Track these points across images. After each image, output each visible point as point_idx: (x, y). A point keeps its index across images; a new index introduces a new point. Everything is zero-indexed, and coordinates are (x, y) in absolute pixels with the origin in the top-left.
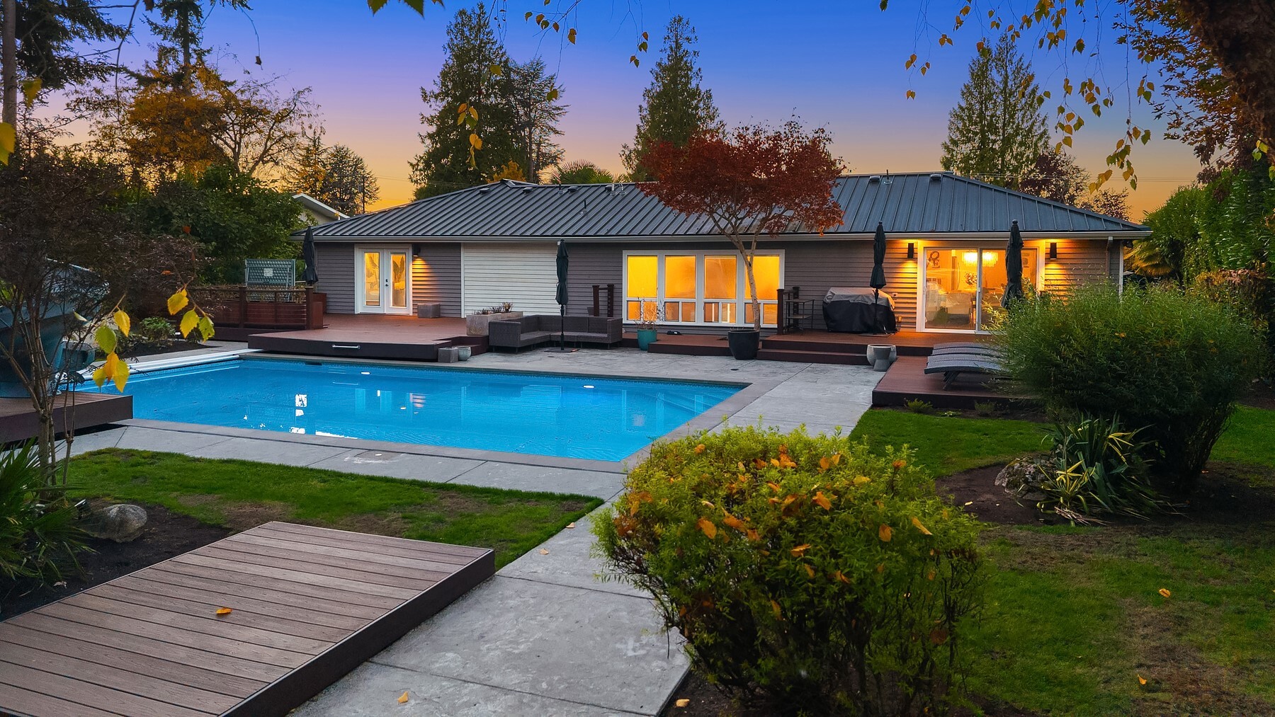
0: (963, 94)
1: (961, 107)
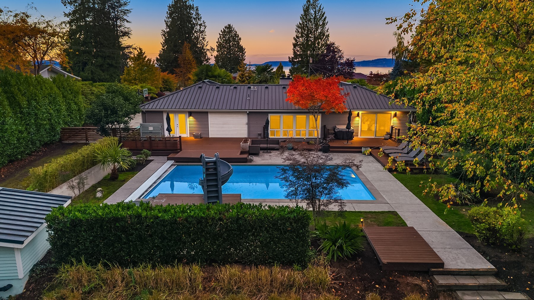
0: (301, 18)
1: (300, 23)
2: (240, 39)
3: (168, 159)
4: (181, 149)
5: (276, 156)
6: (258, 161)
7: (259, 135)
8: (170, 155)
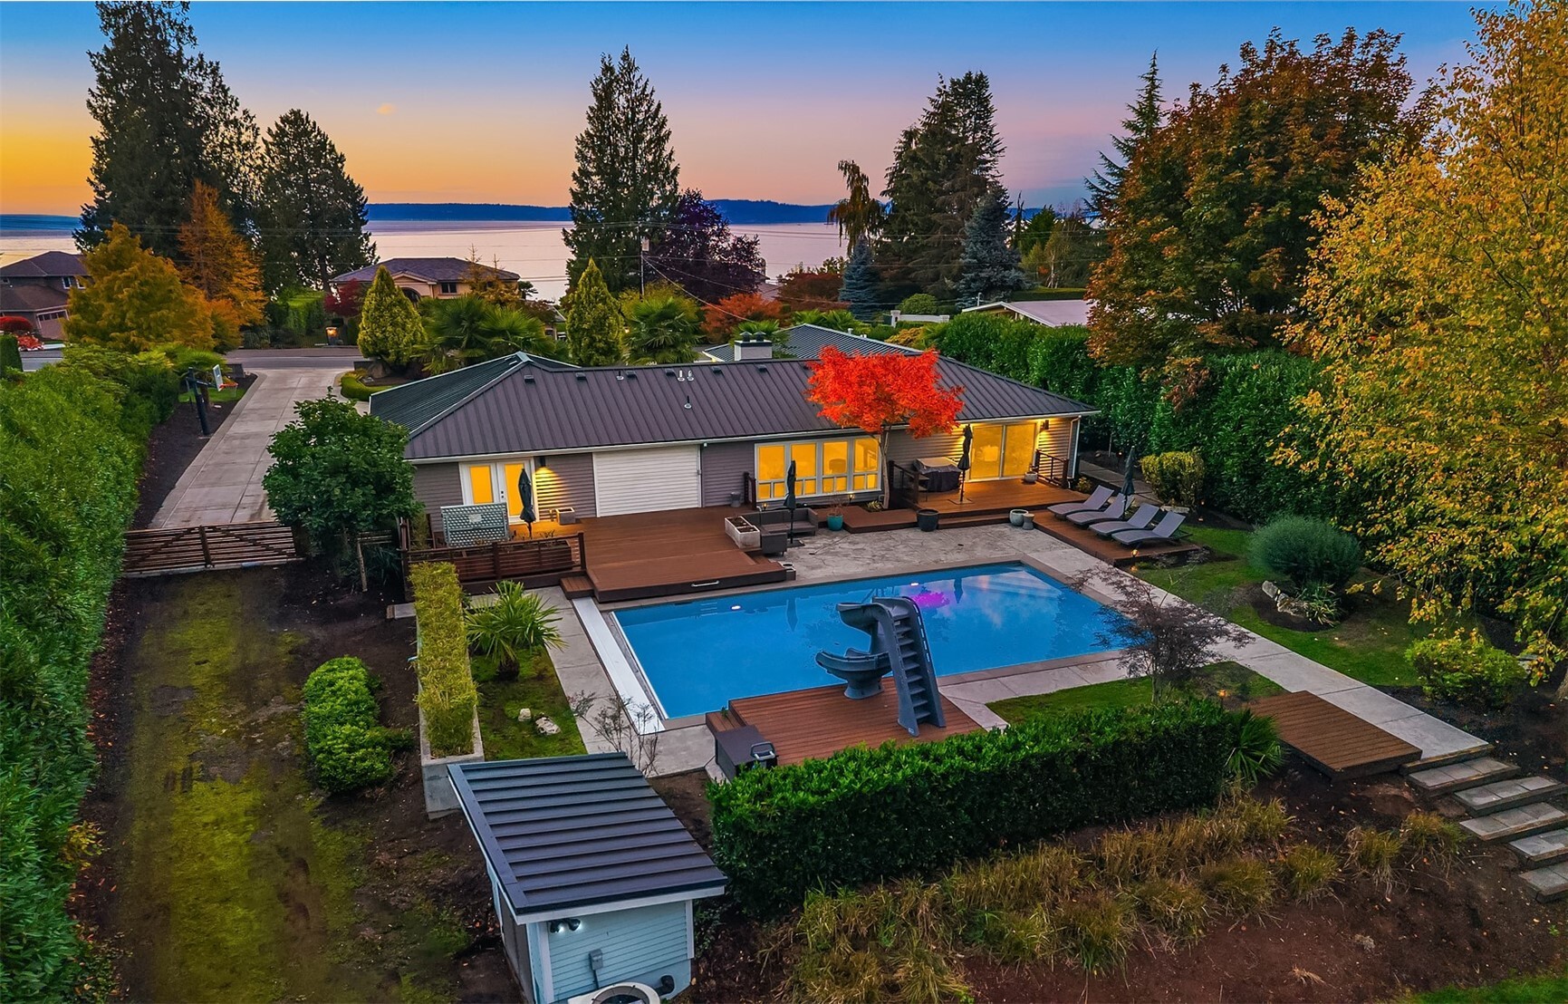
0: (589, 118)
2: (341, 159)
3: (570, 596)
4: (583, 564)
5: (827, 553)
6: (805, 573)
7: (734, 498)
8: (559, 584)
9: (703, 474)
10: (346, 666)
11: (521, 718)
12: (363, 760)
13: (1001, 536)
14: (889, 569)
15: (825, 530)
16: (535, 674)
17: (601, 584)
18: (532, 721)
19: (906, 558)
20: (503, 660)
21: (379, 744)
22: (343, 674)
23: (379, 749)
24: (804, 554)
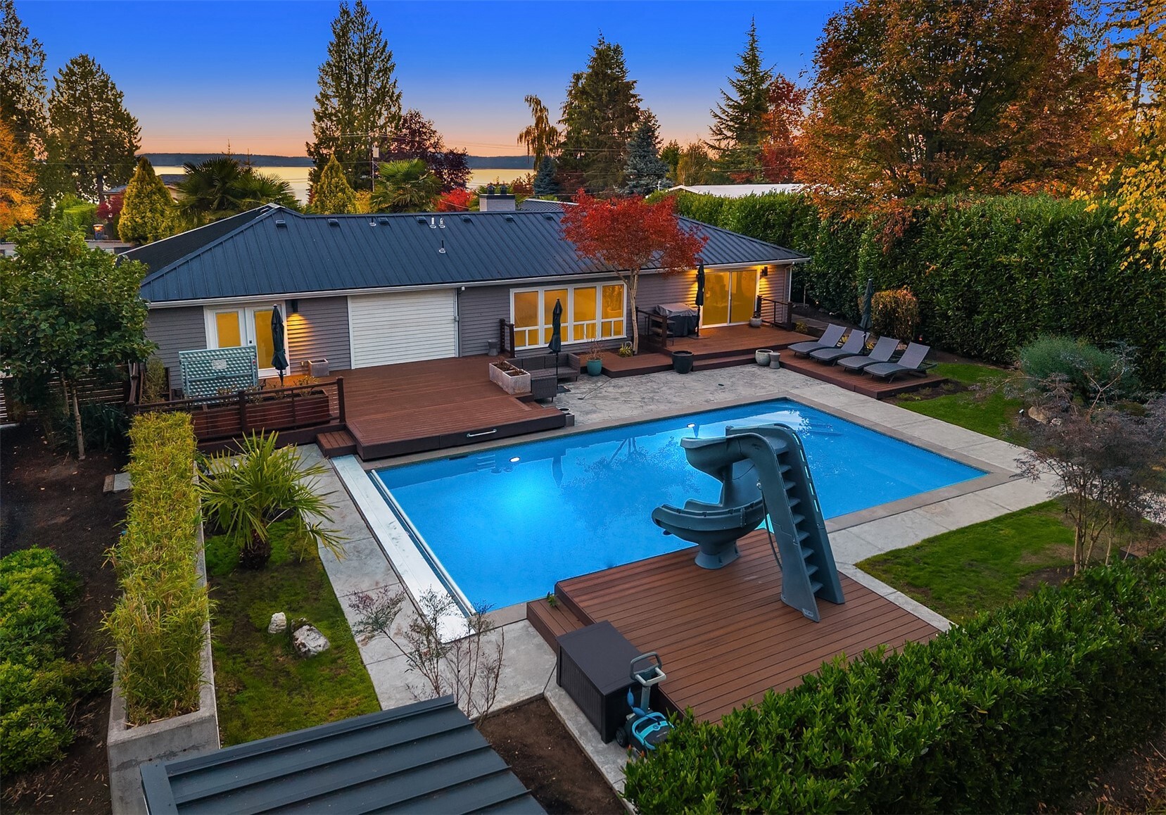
0: (330, 51)
1: (329, 64)
2: (121, 95)
3: (331, 454)
4: (342, 417)
5: (596, 397)
6: (581, 419)
7: (491, 345)
8: (315, 441)
9: (460, 321)
10: (30, 562)
11: (272, 629)
12: (22, 725)
13: (753, 375)
14: (664, 410)
15: (586, 377)
16: (291, 557)
17: (365, 439)
18: (288, 633)
19: (675, 399)
20: (250, 540)
21: (52, 692)
22: (23, 575)
23: (51, 703)
24: (573, 399)
